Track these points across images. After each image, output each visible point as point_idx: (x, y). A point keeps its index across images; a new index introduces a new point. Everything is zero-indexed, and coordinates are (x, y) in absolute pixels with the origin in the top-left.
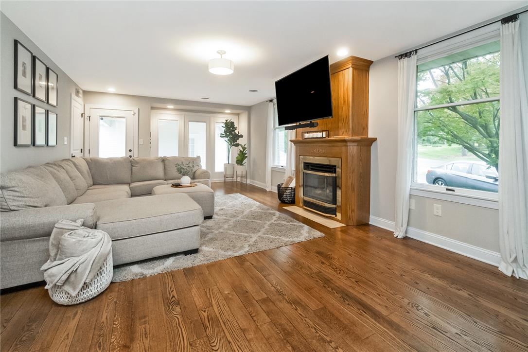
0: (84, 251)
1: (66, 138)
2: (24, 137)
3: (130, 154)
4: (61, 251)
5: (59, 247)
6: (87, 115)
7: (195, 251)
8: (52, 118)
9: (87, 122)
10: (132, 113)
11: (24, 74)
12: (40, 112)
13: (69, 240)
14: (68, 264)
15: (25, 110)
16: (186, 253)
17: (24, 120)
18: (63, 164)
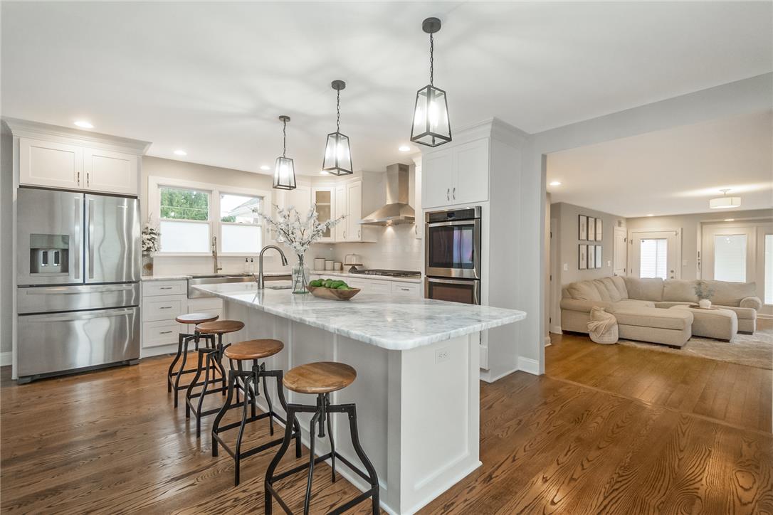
0: (603, 320)
1: (609, 262)
2: (583, 265)
3: (672, 275)
4: (594, 318)
5: (593, 316)
6: (630, 239)
7: (679, 348)
8: (599, 248)
9: (630, 244)
10: (675, 233)
11: (583, 230)
12: (592, 248)
13: (597, 314)
14: (596, 323)
15: (583, 249)
16: (671, 346)
17: (583, 255)
18: (605, 281)
